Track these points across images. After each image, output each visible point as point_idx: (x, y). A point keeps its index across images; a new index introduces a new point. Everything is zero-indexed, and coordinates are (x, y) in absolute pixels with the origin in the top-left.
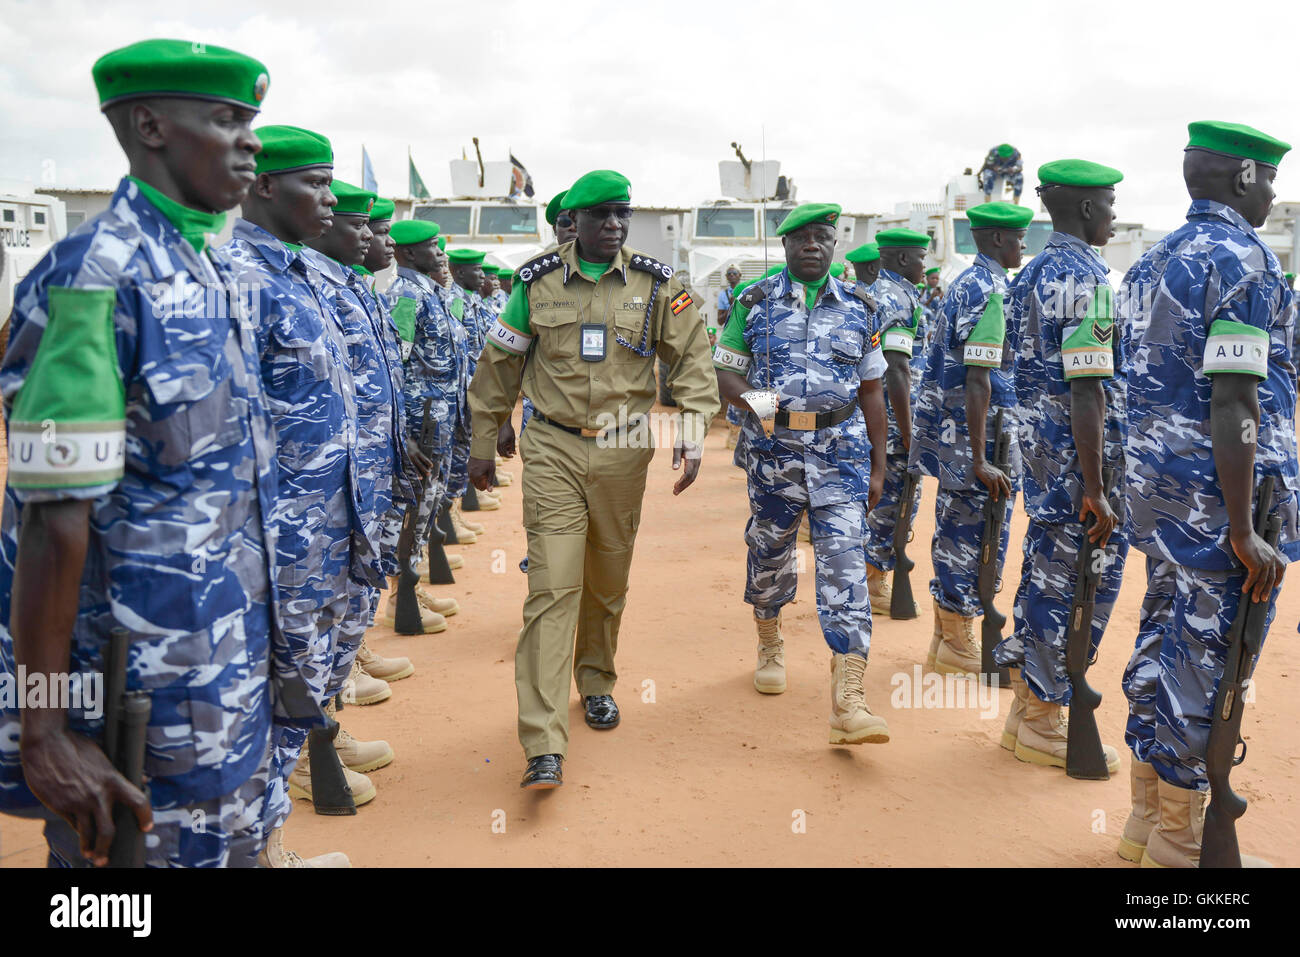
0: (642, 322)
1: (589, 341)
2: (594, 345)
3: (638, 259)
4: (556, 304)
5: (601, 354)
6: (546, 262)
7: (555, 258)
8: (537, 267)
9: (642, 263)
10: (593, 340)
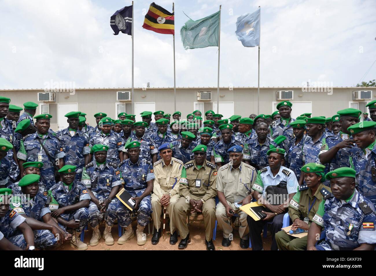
0: (208, 178)
1: (197, 183)
2: (198, 184)
3: (208, 164)
4: (192, 175)
5: (200, 186)
6: (190, 165)
7: (192, 164)
8: (188, 165)
9: (209, 165)
10: (198, 183)
